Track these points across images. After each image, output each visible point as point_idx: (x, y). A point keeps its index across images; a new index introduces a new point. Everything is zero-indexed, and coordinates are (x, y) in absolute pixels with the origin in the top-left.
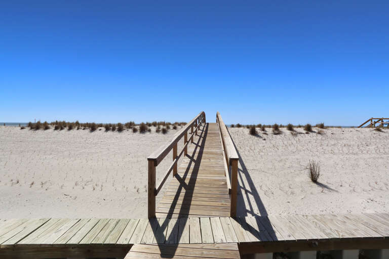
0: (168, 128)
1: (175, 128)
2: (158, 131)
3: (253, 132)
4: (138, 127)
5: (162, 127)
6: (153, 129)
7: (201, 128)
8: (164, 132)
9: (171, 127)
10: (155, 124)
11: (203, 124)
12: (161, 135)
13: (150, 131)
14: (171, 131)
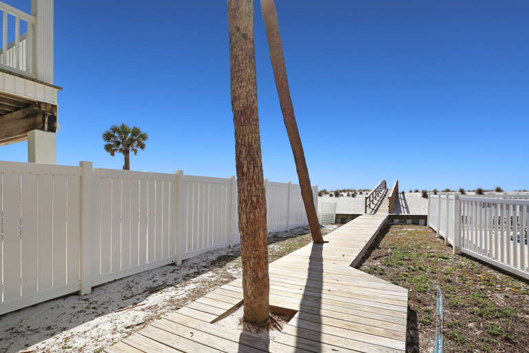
0: (356, 193)
1: (361, 193)
2: (348, 195)
3: (425, 195)
4: (333, 193)
5: (351, 193)
6: (345, 194)
7: (382, 193)
8: (353, 196)
9: (358, 193)
10: (344, 191)
11: (383, 190)
12: (351, 198)
13: (342, 195)
14: (358, 195)
